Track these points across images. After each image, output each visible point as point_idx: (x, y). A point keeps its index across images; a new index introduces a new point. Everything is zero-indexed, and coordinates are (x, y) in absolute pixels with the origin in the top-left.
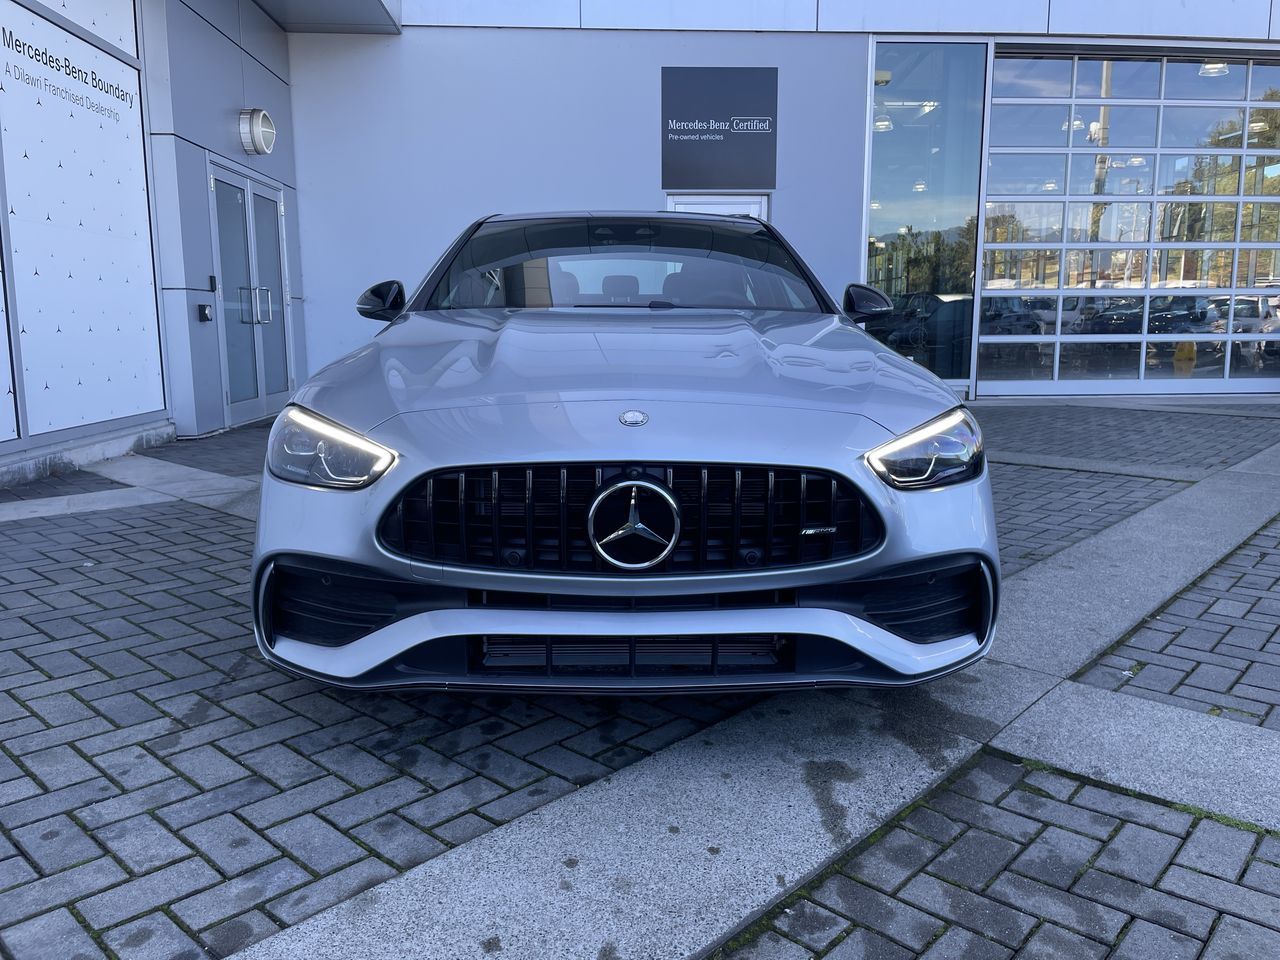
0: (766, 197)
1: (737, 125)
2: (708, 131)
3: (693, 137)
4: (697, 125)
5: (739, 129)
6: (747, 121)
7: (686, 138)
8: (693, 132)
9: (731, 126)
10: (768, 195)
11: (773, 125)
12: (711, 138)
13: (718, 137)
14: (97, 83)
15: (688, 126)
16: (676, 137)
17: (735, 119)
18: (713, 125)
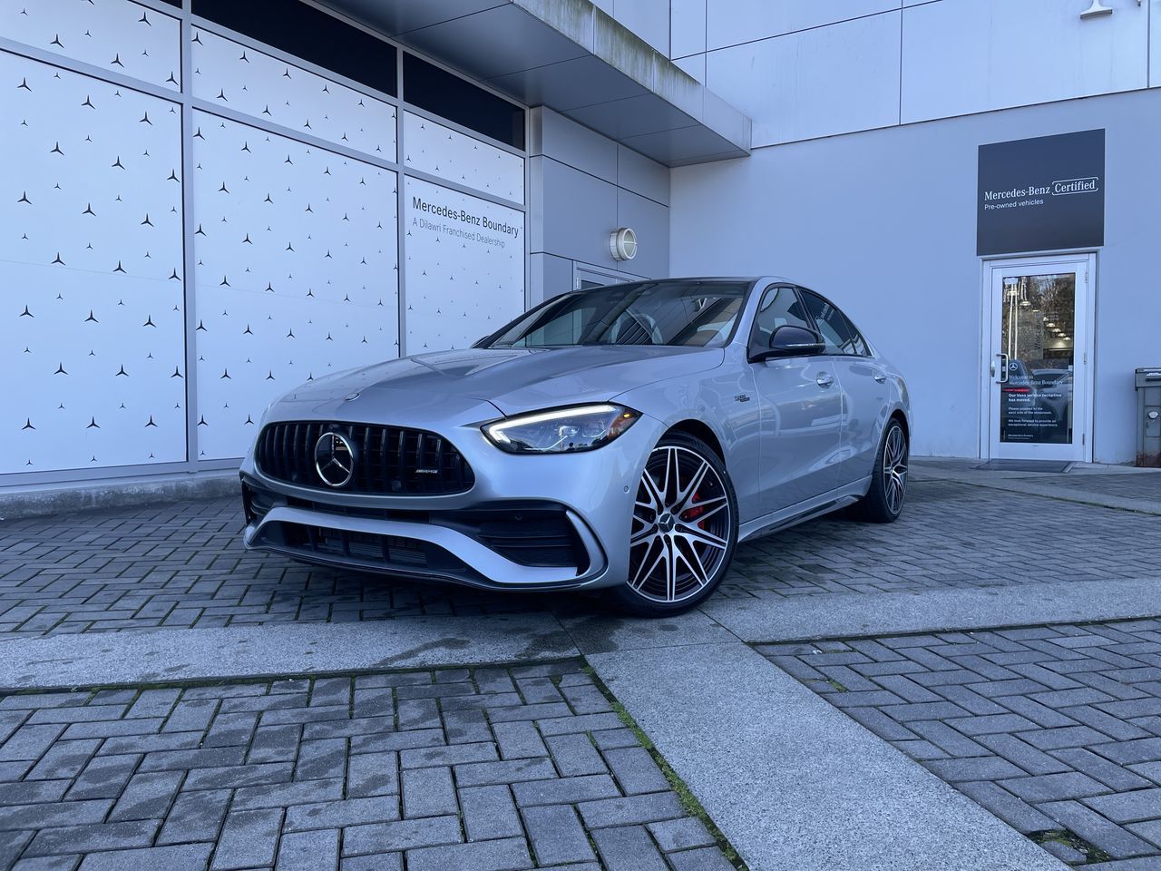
0: (1094, 255)
1: (1059, 188)
2: (1027, 197)
3: (1010, 205)
4: (1015, 193)
5: (1061, 192)
6: (1070, 183)
7: (1003, 206)
8: (1011, 200)
9: (1052, 190)
10: (1096, 252)
11: (1100, 184)
12: (1031, 203)
13: (1037, 202)
14: (487, 223)
15: (1004, 195)
16: (993, 207)
17: (1057, 183)
18: (1032, 191)
